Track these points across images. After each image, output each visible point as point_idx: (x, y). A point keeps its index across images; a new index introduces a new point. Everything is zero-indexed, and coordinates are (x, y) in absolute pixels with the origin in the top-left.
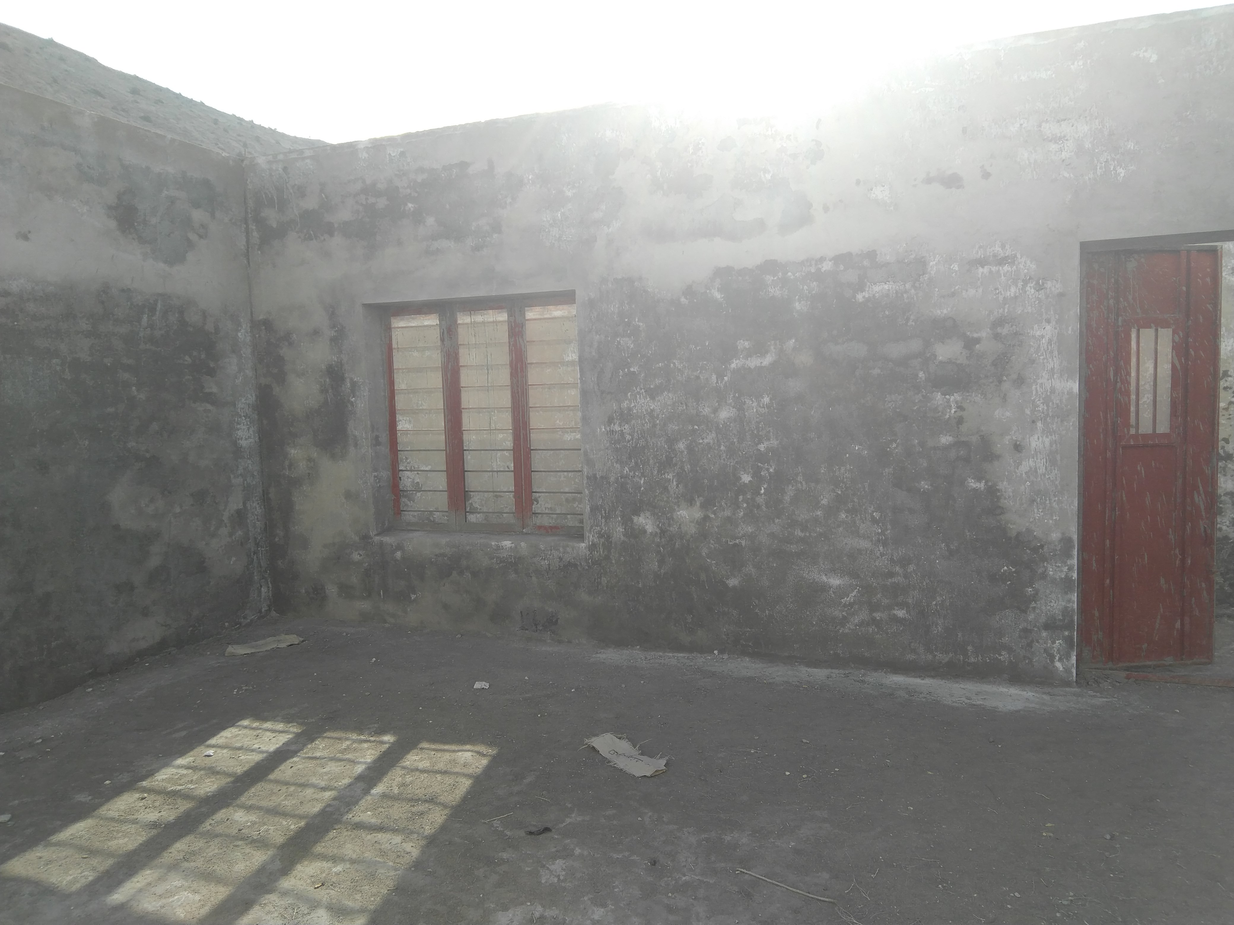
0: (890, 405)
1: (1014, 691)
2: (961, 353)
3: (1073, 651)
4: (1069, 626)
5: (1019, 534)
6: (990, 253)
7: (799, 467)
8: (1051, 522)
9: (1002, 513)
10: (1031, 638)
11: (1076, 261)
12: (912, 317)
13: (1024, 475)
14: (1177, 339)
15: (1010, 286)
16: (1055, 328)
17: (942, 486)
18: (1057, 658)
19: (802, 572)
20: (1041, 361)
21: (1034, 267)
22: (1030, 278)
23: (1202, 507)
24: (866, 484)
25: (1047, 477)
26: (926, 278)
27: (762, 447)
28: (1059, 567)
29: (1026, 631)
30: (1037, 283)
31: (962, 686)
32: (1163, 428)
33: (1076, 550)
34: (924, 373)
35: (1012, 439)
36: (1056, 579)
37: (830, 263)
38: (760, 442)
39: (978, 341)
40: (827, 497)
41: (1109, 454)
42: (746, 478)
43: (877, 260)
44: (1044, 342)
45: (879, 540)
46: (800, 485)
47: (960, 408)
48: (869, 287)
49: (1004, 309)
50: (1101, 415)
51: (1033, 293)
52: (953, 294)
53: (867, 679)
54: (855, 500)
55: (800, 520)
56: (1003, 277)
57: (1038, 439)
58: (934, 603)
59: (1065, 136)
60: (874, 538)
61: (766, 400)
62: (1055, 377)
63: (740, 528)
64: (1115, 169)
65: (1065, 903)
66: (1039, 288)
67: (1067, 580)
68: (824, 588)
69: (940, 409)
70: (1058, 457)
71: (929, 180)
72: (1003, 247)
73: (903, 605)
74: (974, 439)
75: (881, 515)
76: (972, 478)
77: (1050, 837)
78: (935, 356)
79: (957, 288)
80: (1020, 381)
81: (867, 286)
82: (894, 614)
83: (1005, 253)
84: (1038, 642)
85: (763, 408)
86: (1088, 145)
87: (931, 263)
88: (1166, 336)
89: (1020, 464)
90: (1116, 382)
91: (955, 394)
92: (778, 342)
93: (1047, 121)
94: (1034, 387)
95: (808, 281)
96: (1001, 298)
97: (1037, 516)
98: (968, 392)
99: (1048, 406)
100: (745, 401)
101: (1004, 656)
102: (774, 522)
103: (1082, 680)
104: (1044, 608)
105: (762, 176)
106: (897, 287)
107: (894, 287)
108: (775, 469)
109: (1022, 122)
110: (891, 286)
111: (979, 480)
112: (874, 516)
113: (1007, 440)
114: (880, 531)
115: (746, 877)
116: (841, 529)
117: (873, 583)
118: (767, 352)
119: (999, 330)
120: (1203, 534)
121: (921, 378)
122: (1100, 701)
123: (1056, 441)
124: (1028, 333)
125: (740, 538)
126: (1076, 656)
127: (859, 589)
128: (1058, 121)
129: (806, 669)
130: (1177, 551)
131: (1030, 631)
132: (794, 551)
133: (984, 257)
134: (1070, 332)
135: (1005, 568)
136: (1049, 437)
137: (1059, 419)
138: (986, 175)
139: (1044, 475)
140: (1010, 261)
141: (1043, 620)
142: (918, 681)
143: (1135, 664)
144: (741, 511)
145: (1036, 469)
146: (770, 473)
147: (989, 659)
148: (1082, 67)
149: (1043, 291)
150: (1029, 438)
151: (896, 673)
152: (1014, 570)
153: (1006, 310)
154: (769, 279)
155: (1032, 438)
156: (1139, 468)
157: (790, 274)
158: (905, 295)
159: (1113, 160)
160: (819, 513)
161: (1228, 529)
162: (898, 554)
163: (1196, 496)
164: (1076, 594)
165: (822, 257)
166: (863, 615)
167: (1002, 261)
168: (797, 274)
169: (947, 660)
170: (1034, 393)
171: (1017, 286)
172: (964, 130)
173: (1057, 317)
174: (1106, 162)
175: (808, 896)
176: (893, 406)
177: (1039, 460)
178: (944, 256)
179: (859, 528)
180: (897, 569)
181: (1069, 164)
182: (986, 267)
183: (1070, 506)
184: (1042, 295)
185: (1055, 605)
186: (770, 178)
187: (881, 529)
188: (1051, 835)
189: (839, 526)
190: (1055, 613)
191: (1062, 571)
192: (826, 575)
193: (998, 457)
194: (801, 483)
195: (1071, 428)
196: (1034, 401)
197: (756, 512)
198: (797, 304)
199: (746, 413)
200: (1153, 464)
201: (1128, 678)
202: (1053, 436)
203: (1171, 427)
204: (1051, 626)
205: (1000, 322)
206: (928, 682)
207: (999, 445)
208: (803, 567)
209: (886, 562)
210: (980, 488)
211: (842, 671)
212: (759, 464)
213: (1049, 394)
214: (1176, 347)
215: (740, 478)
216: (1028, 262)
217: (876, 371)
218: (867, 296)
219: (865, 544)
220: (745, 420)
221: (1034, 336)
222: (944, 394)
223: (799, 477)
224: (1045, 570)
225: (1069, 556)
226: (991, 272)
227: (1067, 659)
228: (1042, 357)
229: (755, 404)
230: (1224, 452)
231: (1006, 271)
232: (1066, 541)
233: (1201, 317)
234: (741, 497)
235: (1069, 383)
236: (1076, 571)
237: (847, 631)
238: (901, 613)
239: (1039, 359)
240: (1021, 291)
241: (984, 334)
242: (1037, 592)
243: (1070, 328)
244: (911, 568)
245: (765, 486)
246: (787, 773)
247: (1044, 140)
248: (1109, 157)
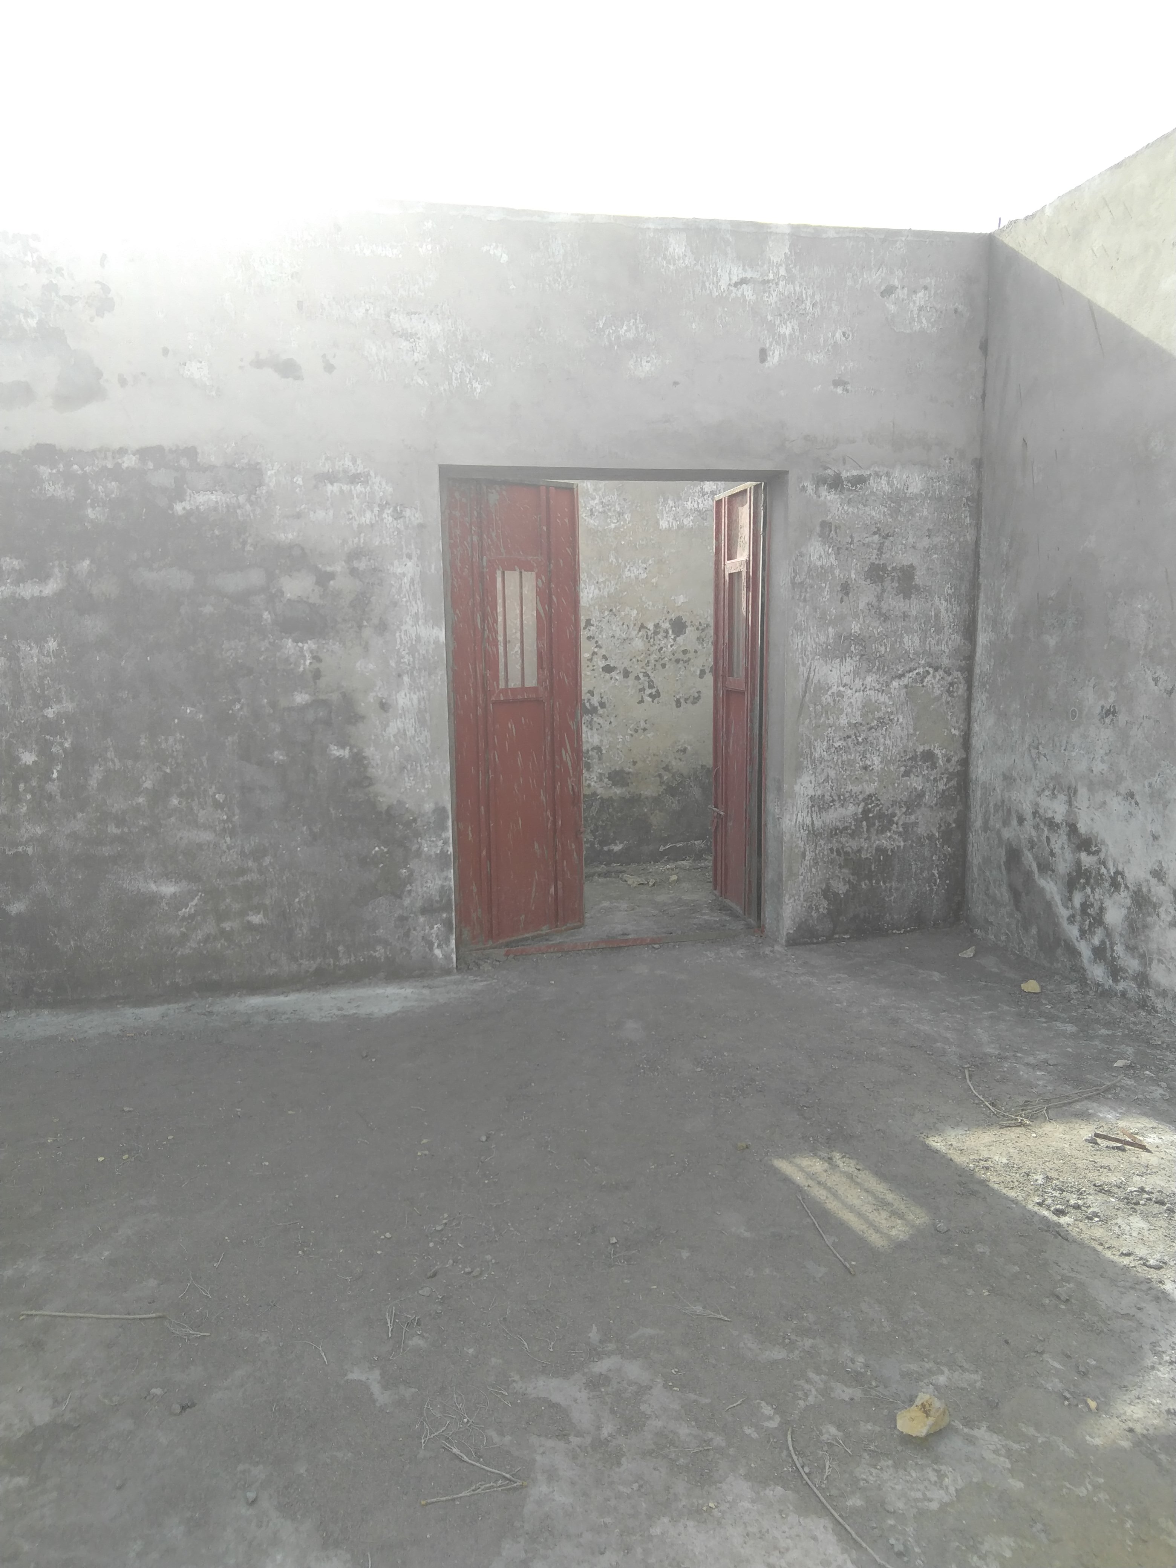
0: (228, 654)
1: (392, 990)
2: (313, 590)
3: (452, 934)
4: (447, 908)
5: (390, 808)
6: (339, 467)
7: (109, 740)
8: (423, 791)
9: (371, 784)
10: (407, 927)
11: (435, 487)
12: (250, 541)
13: (392, 739)
14: (540, 583)
15: (365, 511)
16: (417, 566)
17: (300, 755)
18: (436, 945)
19: (120, 882)
20: (404, 603)
21: (391, 489)
22: (387, 503)
23: (570, 764)
24: (204, 759)
25: (417, 739)
26: (264, 492)
27: (50, 713)
28: (433, 841)
29: (402, 919)
30: (395, 510)
31: (333, 995)
32: (531, 682)
33: (451, 820)
34: (270, 613)
35: (377, 696)
36: (431, 856)
37: (134, 458)
38: (47, 706)
39: (332, 576)
40: (151, 777)
41: (480, 712)
42: (28, 758)
43: (198, 460)
44: (406, 581)
45: (224, 830)
46: (110, 763)
47: (317, 659)
48: (190, 495)
49: (359, 539)
50: (470, 667)
51: (391, 521)
52: (298, 516)
53: (217, 1008)
54: (191, 779)
55: (114, 811)
56: (355, 499)
57: (406, 696)
58: (297, 900)
59: (416, 334)
60: (217, 828)
61: (52, 644)
62: (420, 623)
63: (23, 830)
64: (470, 382)
65: (439, 1228)
66: (398, 516)
67: (443, 854)
68: (153, 900)
69: (292, 660)
70: (428, 717)
71: (259, 364)
72: (354, 461)
73: (257, 909)
74: (335, 697)
75: (226, 798)
76: (335, 745)
77: (426, 1155)
78: (282, 593)
79: (303, 507)
80: (382, 627)
81: (188, 494)
82: (248, 922)
83: (357, 470)
84: (415, 929)
85: (47, 656)
86: (441, 349)
87: (269, 473)
88: (530, 578)
89: (387, 725)
90: (484, 630)
91: (309, 642)
92: (64, 563)
93: (396, 311)
94: (398, 634)
95: (104, 479)
96: (355, 525)
97: (408, 785)
98: (325, 639)
99: (414, 657)
100: (19, 647)
101: (380, 952)
102: (75, 817)
103: (464, 964)
104: (420, 890)
105: (23, 320)
106: (228, 500)
107: (223, 498)
108: (72, 742)
109: (367, 306)
110: (219, 498)
111: (343, 747)
112: (216, 799)
113: (371, 698)
114: (225, 817)
115: (36, 1319)
116: (173, 819)
117: (219, 885)
118: (48, 577)
119: (356, 564)
120: (571, 793)
121: (266, 620)
122: (480, 985)
123: (424, 698)
124: (388, 570)
125: (26, 844)
126: (456, 939)
127: (201, 896)
128: (408, 314)
129: (132, 1010)
130: (549, 813)
131: (407, 918)
132: (107, 854)
133: (333, 472)
134: (433, 570)
135: (377, 849)
136: (417, 693)
137: (427, 673)
138: (329, 368)
139: (414, 737)
140: (362, 479)
141: (419, 904)
142: (282, 999)
143: (513, 939)
144: (23, 806)
145: (404, 730)
146: (65, 750)
147: (363, 958)
148: (431, 252)
149: (401, 520)
150: (396, 695)
151: (253, 995)
152: (386, 850)
153: (362, 541)
154: (45, 471)
155: (398, 695)
156: (509, 725)
157: (75, 467)
158: (239, 511)
159: (469, 371)
160: (141, 800)
161: (595, 785)
162: (250, 845)
163: (563, 752)
164: (452, 871)
165: (121, 449)
166: (210, 927)
167: (354, 479)
168: (87, 469)
169: (314, 966)
170: (398, 642)
171: (372, 511)
172: (300, 305)
173: (419, 552)
174: (461, 372)
175: (128, 1319)
176: (233, 655)
177: (407, 721)
178: (285, 464)
179: (197, 816)
180: (250, 863)
181: (423, 369)
182: (335, 484)
183: (442, 772)
184: (400, 524)
185: (432, 885)
186: (35, 325)
187: (226, 814)
188: (427, 1152)
189: (170, 816)
190: (432, 895)
191: (436, 846)
192: (155, 882)
193: (363, 718)
194: (112, 761)
195: (439, 683)
196: (398, 651)
197: (47, 805)
198: (90, 510)
199: (22, 664)
200: (523, 721)
201: (507, 954)
202: (421, 692)
203: (539, 681)
204: (429, 909)
205: (355, 554)
206: (293, 997)
207: (363, 704)
208: (122, 875)
209: (235, 856)
210: (344, 756)
211: (182, 1005)
212: (48, 737)
213: (414, 643)
214: (539, 593)
215: (20, 759)
216: (384, 483)
217: (208, 609)
218: (188, 507)
219: (206, 836)
220: (21, 673)
221: (394, 574)
222: (296, 641)
223: (109, 754)
224: (420, 848)
225: (444, 828)
226: (341, 491)
227: (446, 944)
228: (404, 599)
229: (35, 651)
230: (590, 704)
231: (359, 491)
232: (440, 811)
233: (561, 561)
234: (22, 786)
235: (435, 631)
236: (451, 845)
237: (187, 951)
238: (256, 919)
239: (402, 601)
240: (377, 519)
241: (338, 567)
242: (411, 873)
243: (433, 566)
244: (267, 860)
245: (59, 767)
246: (101, 1159)
247: (394, 334)
248: (464, 367)
